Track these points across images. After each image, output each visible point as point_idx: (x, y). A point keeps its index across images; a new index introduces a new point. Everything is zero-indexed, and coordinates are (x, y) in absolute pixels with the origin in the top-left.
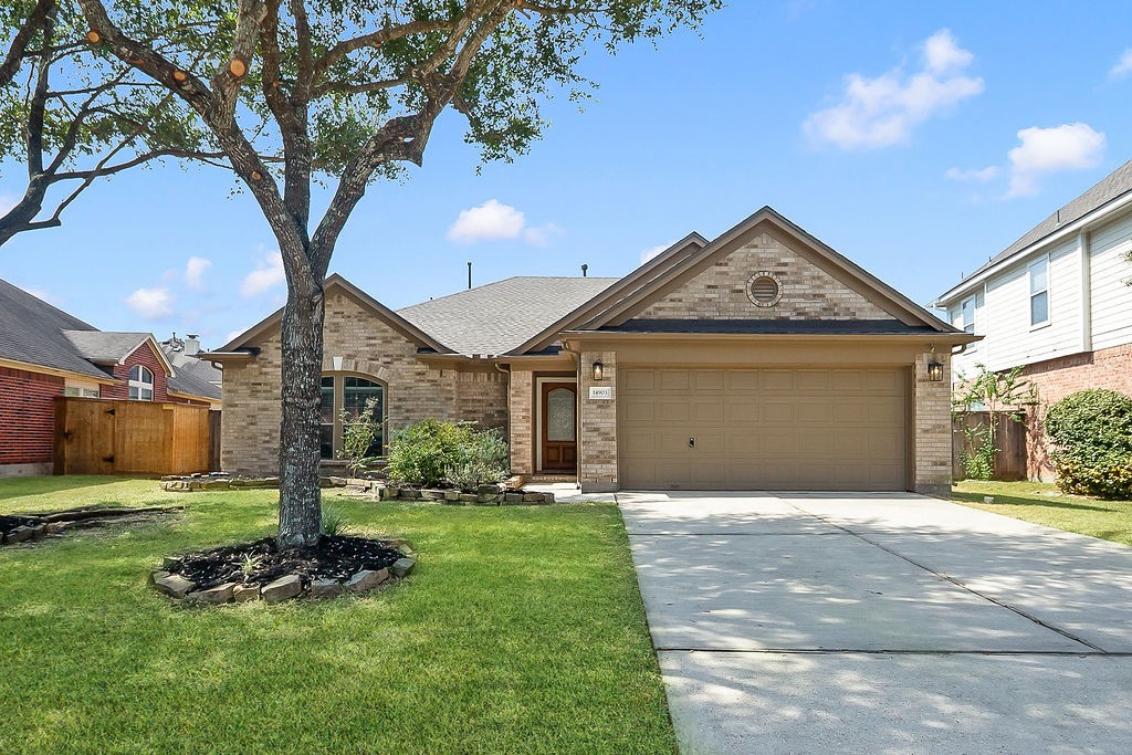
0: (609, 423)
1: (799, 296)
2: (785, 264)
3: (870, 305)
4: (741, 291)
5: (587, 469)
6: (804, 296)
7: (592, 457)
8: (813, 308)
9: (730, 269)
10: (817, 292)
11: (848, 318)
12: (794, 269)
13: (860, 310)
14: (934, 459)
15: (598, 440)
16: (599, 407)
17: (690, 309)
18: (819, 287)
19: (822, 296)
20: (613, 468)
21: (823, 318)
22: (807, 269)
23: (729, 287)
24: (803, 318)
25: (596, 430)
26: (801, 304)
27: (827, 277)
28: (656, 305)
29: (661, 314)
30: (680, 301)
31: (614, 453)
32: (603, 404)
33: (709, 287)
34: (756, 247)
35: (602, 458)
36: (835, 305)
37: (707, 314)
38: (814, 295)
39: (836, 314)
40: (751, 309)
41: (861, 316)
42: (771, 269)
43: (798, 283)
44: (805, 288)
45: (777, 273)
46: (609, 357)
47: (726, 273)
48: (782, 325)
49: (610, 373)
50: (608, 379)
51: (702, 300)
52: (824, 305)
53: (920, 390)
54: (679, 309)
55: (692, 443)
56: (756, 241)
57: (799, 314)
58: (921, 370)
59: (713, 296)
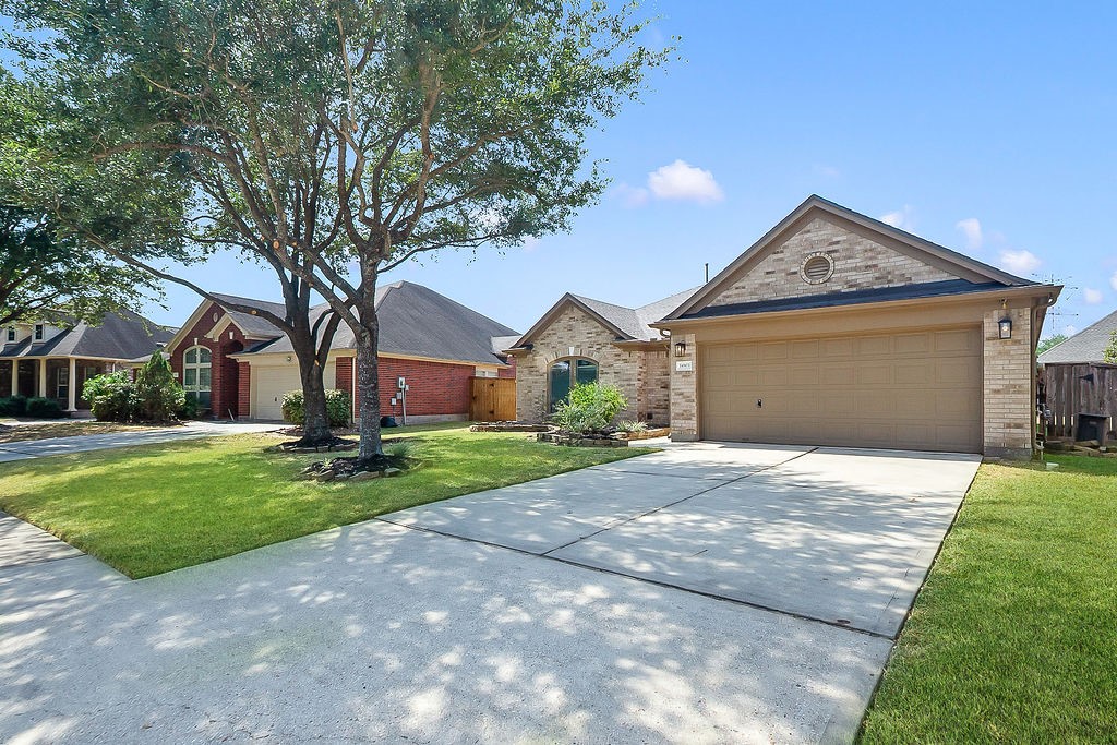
0: (690, 388)
1: (851, 269)
2: (838, 242)
3: (927, 268)
4: (795, 273)
5: (676, 424)
6: (856, 269)
7: (678, 414)
8: (865, 279)
9: (787, 255)
10: (869, 264)
11: (903, 284)
12: (846, 246)
13: (917, 274)
14: (1007, 421)
15: (683, 402)
16: (684, 376)
17: (751, 294)
18: (871, 258)
19: (875, 266)
20: (693, 423)
21: (875, 287)
22: (859, 244)
23: (784, 270)
24: (855, 289)
25: (682, 394)
26: (853, 276)
27: (880, 248)
28: (724, 294)
29: (729, 301)
30: (744, 288)
31: (694, 412)
32: (686, 374)
33: (767, 273)
34: (809, 232)
35: (685, 416)
36: (889, 273)
37: (766, 296)
38: (867, 267)
39: (889, 282)
40: (804, 287)
41: (917, 281)
42: (823, 249)
43: (849, 258)
44: (858, 261)
45: (829, 252)
46: (690, 338)
47: (782, 259)
48: (834, 298)
49: (691, 350)
50: (690, 355)
51: (761, 285)
52: (877, 275)
53: (989, 349)
54: (742, 295)
55: (760, 404)
56: (810, 226)
57: (851, 286)
58: (989, 328)
59: (771, 280)
